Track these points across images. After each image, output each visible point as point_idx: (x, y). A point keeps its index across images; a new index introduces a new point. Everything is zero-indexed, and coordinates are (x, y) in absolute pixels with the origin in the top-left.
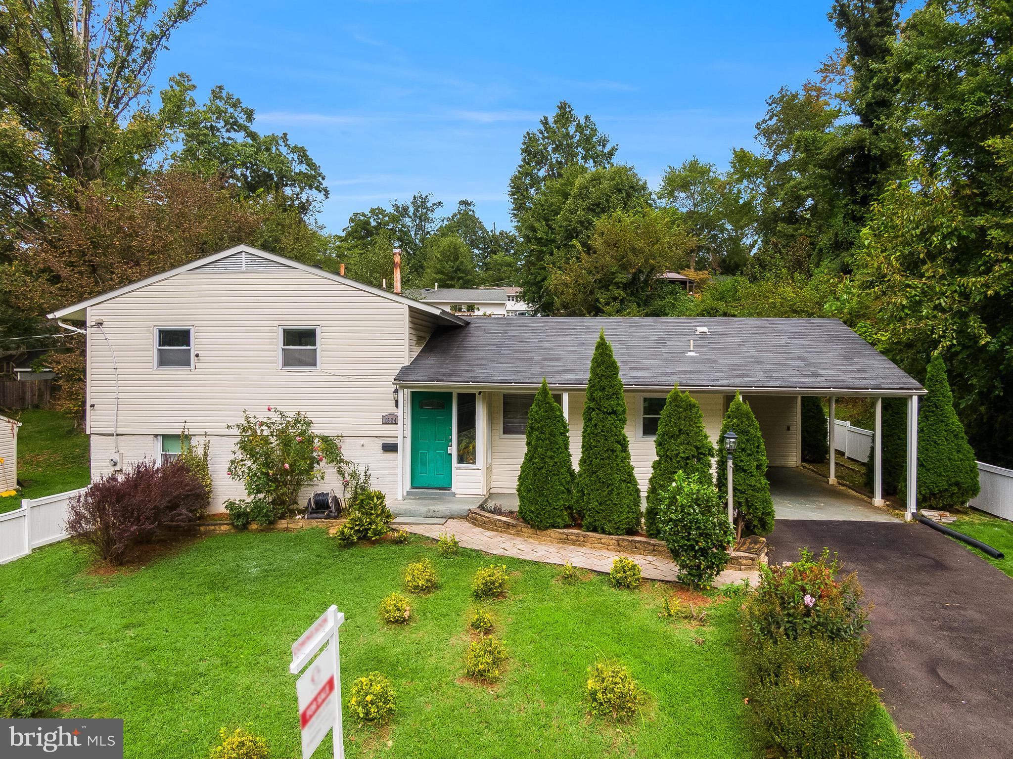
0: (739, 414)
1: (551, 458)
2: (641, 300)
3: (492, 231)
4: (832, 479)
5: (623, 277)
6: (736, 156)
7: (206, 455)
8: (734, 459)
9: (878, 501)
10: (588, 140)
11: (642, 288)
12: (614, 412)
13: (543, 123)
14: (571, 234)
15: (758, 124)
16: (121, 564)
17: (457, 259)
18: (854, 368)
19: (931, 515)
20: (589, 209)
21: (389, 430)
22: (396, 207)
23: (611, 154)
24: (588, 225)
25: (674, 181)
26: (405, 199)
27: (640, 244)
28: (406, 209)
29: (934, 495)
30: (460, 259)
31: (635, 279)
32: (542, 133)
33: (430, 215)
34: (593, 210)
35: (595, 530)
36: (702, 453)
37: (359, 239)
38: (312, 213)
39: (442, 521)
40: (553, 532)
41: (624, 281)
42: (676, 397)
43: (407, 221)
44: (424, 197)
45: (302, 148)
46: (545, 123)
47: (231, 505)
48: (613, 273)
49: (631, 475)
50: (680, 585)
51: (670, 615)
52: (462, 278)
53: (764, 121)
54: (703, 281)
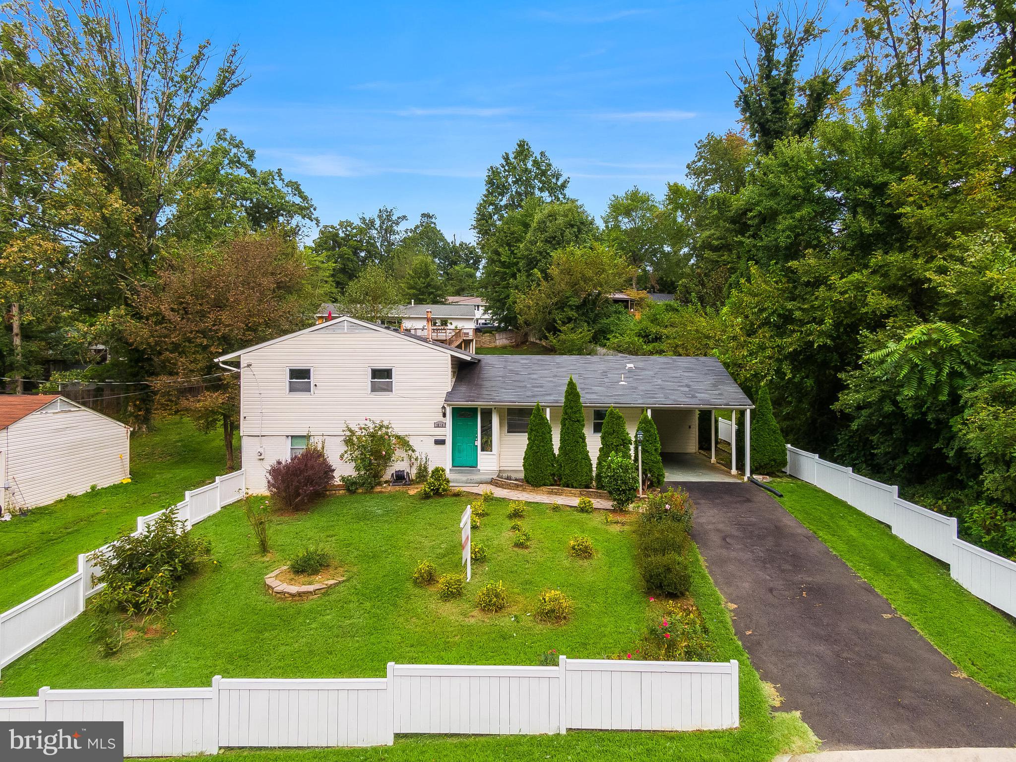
0: (645, 421)
1: (543, 446)
2: (591, 319)
3: (452, 243)
4: (713, 460)
5: (575, 301)
6: (670, 190)
7: (323, 448)
8: (642, 446)
9: (734, 471)
10: (544, 173)
11: (591, 309)
12: (578, 421)
13: (504, 158)
14: (532, 263)
15: (689, 164)
16: (297, 511)
17: (427, 275)
18: (717, 392)
19: (758, 478)
20: (546, 241)
21: (439, 431)
22: (363, 220)
23: (563, 186)
24: (545, 255)
25: (618, 209)
26: (372, 213)
27: (589, 273)
28: (372, 222)
29: (761, 466)
30: (431, 276)
31: (585, 302)
32: (503, 167)
33: (395, 228)
34: (550, 242)
35: (568, 486)
36: (626, 442)
37: (329, 250)
38: (301, 237)
39: (477, 485)
40: (544, 488)
41: (576, 304)
42: (611, 413)
43: (374, 232)
44: (389, 210)
45: (296, 183)
46: (506, 158)
47: (343, 479)
48: (567, 298)
49: (587, 455)
50: (613, 511)
51: (607, 522)
52: (432, 293)
53: (694, 162)
54: (642, 299)
